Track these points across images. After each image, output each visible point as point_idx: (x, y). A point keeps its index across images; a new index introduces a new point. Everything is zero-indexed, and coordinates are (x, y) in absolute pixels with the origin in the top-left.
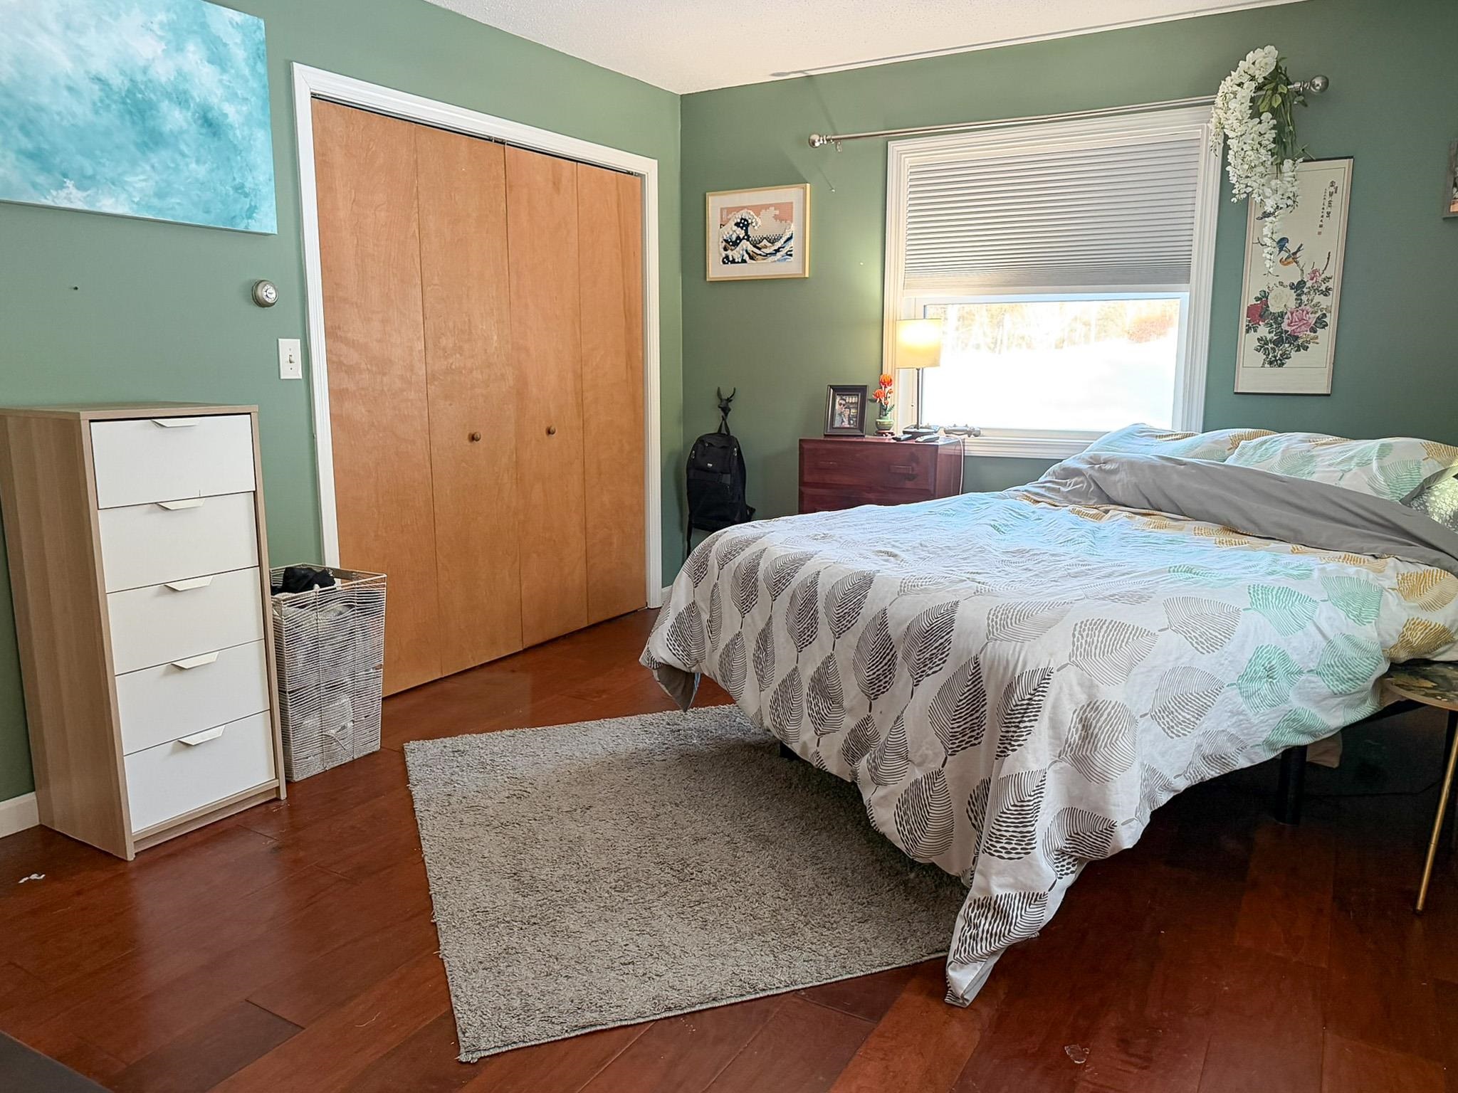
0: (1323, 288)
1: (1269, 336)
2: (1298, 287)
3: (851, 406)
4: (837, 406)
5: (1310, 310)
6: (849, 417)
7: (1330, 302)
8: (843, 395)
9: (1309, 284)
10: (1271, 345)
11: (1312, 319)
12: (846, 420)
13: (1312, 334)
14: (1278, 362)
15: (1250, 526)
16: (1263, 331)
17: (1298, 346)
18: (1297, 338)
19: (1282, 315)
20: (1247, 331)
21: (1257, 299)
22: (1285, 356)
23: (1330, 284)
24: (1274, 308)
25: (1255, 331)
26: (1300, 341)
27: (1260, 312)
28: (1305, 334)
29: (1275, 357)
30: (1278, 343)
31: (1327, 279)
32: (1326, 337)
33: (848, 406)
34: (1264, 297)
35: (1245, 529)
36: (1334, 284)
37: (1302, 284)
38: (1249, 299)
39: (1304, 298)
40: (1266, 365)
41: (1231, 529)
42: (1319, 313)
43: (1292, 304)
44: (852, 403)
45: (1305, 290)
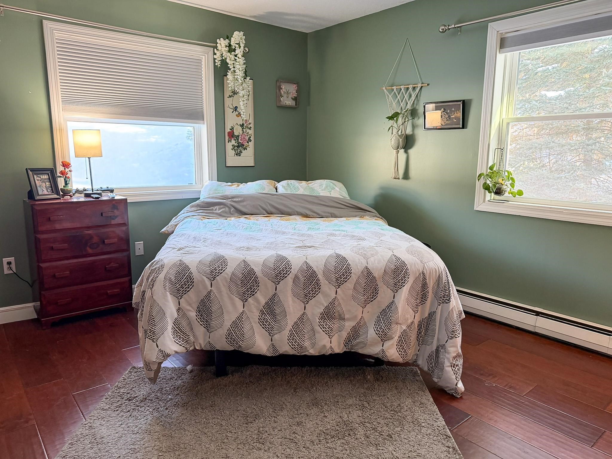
0: (249, 127)
1: (235, 144)
2: (242, 125)
3: (46, 181)
4: (37, 182)
5: (246, 135)
6: (46, 188)
7: (251, 132)
8: (38, 174)
9: (245, 125)
10: (236, 148)
11: (247, 138)
12: (45, 190)
13: (248, 144)
14: (238, 154)
15: (314, 214)
16: (233, 142)
17: (244, 148)
18: (243, 145)
19: (238, 136)
20: (228, 142)
21: (230, 129)
22: (241, 152)
23: (251, 126)
24: (236, 133)
25: (231, 142)
26: (245, 146)
27: (231, 135)
28: (246, 144)
29: (238, 152)
30: (238, 147)
31: (250, 124)
32: (251, 144)
33: (43, 181)
34: (232, 129)
35: (312, 215)
36: (252, 125)
37: (243, 124)
38: (228, 130)
39: (244, 130)
40: (235, 155)
41: (307, 216)
42: (249, 136)
43: (241, 132)
44: (45, 179)
45: (244, 127)
